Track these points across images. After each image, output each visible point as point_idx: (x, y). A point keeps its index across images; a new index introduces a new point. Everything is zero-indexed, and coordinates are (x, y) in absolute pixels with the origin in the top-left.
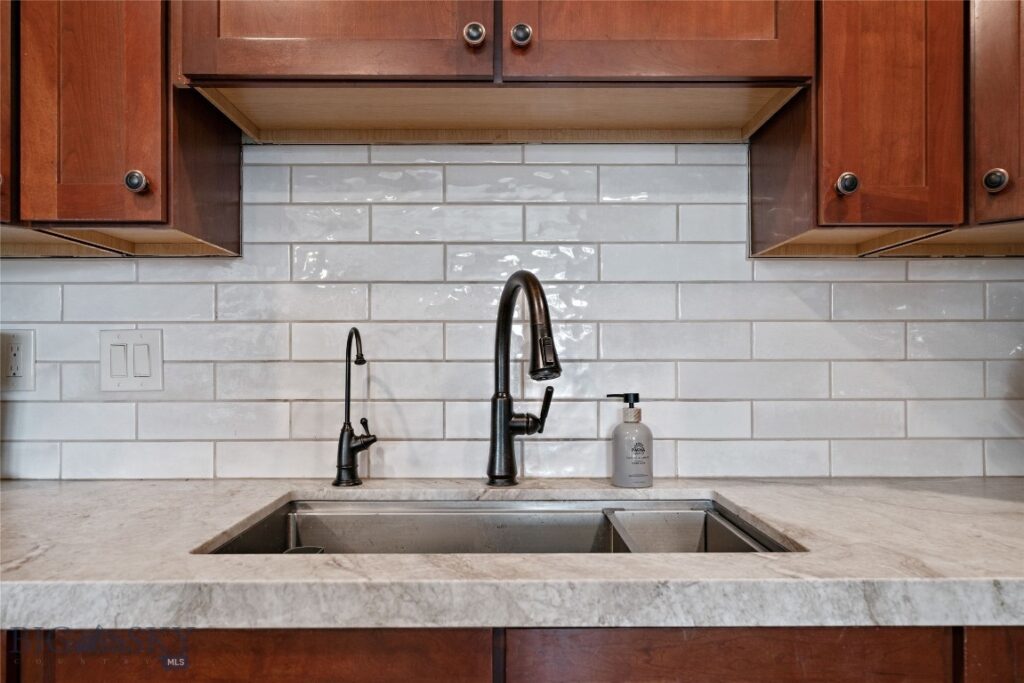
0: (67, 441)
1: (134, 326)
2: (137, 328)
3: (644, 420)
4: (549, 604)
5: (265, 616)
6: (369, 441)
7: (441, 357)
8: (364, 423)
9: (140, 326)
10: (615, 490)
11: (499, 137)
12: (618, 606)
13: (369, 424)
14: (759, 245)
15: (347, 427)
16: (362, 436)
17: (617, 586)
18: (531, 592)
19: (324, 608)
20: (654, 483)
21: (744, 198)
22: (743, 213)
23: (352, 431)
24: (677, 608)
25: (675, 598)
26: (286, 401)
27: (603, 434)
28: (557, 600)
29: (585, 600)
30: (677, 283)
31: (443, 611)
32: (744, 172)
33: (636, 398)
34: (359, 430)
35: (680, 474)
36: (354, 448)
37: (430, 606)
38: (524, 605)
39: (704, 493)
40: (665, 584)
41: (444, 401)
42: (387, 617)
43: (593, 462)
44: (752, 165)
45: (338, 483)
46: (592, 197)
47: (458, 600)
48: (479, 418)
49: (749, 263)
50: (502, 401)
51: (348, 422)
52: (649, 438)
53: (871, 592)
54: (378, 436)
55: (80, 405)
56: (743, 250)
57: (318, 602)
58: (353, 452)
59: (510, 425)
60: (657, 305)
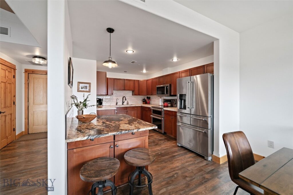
7: (120, 99)
14: (132, 95)
21: (132, 93)
26: (113, 101)
33: (128, 101)
36: (117, 103)
41: (120, 101)
43: (126, 104)
48: (122, 102)
50: (123, 101)
59: (123, 102)
60: (128, 97)
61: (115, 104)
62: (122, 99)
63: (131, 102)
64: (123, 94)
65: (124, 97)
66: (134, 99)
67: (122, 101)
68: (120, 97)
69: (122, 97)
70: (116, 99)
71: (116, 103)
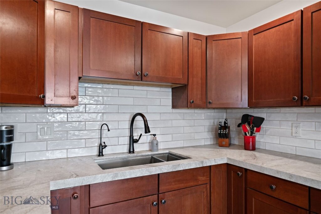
0: (27, 152)
1: (46, 123)
2: (47, 124)
3: (157, 139)
4: (166, 169)
5: (126, 177)
6: (105, 146)
7: (118, 128)
8: (104, 143)
9: (48, 123)
10: (152, 152)
11: (129, 84)
12: (174, 168)
13: (106, 143)
14: (174, 107)
15: (101, 144)
16: (104, 146)
17: (174, 165)
18: (163, 168)
19: (135, 174)
20: (159, 150)
21: (171, 98)
22: (171, 101)
23: (102, 145)
24: (181, 167)
25: (181, 166)
26: (84, 139)
27: (148, 142)
28: (167, 168)
29: (170, 168)
30: (160, 113)
31: (152, 172)
32: (171, 93)
33: (155, 135)
34: (103, 144)
35: (161, 148)
36: (102, 147)
37: (150, 172)
38: (162, 170)
39: (167, 151)
40: (180, 164)
41: (118, 137)
42: (144, 174)
43: (146, 147)
44: (172, 92)
45: (99, 156)
46: (146, 97)
47: (154, 170)
48: (127, 140)
49: (172, 109)
50: (131, 136)
51: (101, 143)
52: (158, 142)
53: (202, 162)
54: (107, 145)
55: (31, 143)
56: (171, 107)
57: (134, 173)
58: (102, 149)
59: (133, 141)
60: (157, 117)
61: (95, 152)
62: (127, 125)
63: (169, 138)
64: (130, 101)
65: (139, 118)
66: (182, 123)
67: (128, 133)
68: (116, 117)
69: (128, 118)
70: (97, 126)
71: (97, 144)
